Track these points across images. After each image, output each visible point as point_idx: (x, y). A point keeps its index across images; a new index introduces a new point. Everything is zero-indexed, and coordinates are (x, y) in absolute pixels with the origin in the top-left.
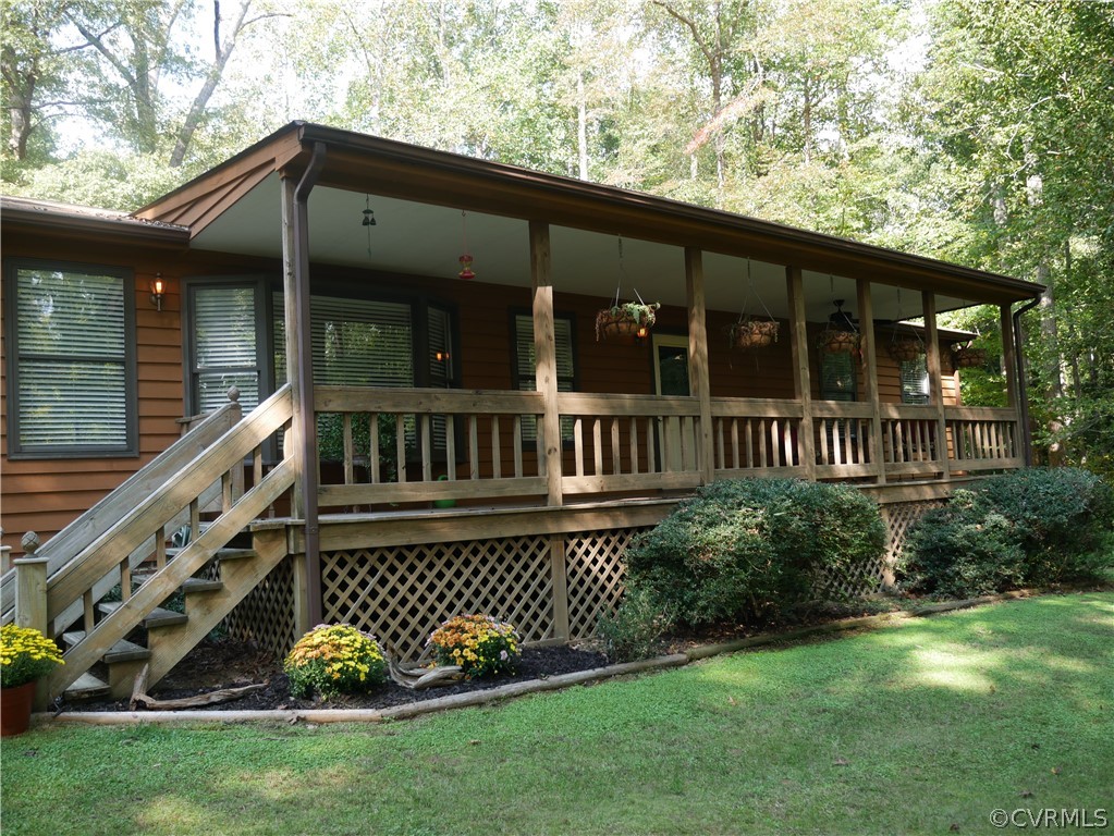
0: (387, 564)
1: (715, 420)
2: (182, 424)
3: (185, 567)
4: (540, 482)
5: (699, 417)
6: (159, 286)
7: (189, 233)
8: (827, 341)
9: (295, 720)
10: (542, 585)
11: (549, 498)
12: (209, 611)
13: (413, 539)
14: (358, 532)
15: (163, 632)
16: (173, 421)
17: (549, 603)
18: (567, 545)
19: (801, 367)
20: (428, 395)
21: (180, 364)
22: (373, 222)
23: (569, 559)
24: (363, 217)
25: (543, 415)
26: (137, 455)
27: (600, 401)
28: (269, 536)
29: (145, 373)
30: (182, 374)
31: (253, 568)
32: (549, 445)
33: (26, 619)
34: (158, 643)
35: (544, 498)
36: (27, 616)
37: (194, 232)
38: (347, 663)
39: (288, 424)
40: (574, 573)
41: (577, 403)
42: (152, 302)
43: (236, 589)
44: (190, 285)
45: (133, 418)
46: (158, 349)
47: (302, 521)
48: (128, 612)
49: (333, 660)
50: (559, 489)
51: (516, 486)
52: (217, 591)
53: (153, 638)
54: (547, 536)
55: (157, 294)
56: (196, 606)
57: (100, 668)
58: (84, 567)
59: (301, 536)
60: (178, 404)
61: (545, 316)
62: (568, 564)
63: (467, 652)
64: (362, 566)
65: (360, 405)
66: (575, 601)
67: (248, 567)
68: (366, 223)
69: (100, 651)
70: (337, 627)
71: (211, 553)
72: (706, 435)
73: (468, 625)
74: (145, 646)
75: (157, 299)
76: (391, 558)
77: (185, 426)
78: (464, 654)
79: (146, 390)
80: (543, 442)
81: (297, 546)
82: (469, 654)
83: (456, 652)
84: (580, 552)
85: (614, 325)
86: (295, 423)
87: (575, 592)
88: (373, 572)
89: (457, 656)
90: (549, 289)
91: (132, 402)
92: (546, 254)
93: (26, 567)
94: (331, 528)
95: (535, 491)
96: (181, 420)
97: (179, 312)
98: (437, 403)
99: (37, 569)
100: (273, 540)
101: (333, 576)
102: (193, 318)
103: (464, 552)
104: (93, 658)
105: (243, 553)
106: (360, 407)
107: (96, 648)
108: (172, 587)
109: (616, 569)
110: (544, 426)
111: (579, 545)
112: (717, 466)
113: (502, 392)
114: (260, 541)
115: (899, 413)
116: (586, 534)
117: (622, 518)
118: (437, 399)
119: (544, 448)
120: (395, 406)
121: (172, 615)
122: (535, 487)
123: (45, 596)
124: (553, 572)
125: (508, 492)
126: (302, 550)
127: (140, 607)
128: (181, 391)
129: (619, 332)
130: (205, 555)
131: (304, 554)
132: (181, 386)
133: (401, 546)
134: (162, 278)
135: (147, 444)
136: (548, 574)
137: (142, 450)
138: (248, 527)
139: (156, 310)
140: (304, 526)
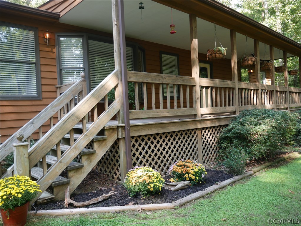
0: (151, 141)
1: (239, 89)
2: (57, 88)
3: (82, 145)
4: (194, 109)
5: (235, 88)
6: (48, 35)
7: (60, 15)
8: (264, 65)
9: (141, 211)
10: (195, 147)
11: (197, 116)
12: (91, 162)
13: (159, 131)
14: (142, 129)
15: (73, 171)
16: (54, 87)
17: (197, 152)
18: (202, 132)
19: (258, 73)
20: (162, 76)
21: (55, 65)
22: (143, 8)
23: (202, 137)
24: (139, 5)
25: (195, 86)
26: (41, 99)
27: (211, 81)
28: (111, 131)
29: (43, 68)
30: (56, 69)
31: (106, 144)
32: (197, 96)
33: (20, 171)
34: (72, 176)
35: (195, 116)
36: (21, 169)
37: (62, 14)
38: (155, 184)
39: (117, 86)
40: (204, 142)
41: (205, 82)
42: (44, 41)
43: (100, 152)
44: (59, 36)
45: (39, 85)
46: (47, 59)
47: (124, 125)
48: (61, 164)
49: (150, 183)
50: (200, 112)
51: (188, 111)
52: (93, 153)
53: (70, 174)
54: (197, 129)
55: (47, 38)
56: (86, 160)
57: (50, 189)
58: (43, 146)
59: (124, 131)
60: (55, 80)
61: (196, 50)
62: (202, 139)
63: (190, 175)
64: (143, 142)
65: (141, 79)
66: (204, 151)
67: (104, 143)
68: (140, 8)
69: (51, 182)
70: (145, 168)
71: (91, 139)
72: (237, 94)
73: (188, 164)
74: (67, 178)
75: (47, 40)
76: (152, 138)
77: (59, 88)
78: (189, 176)
79: (43, 75)
80: (195, 95)
81: (122, 134)
82: (192, 176)
83: (187, 175)
84: (205, 134)
85: (214, 55)
86: (120, 85)
87: (204, 149)
88: (146, 144)
89: (187, 177)
90: (197, 40)
91: (39, 79)
92: (196, 27)
93: (19, 147)
94: (133, 127)
95: (194, 113)
96: (57, 86)
97: (54, 46)
98: (165, 80)
99: (24, 148)
100: (112, 132)
101: (134, 146)
102: (60, 48)
103: (174, 135)
104: (47, 185)
105: (103, 138)
106: (141, 80)
107: (49, 181)
108: (77, 153)
109: (214, 140)
110: (195, 90)
111: (205, 132)
112: (239, 105)
113: (184, 77)
114: (108, 133)
115: (279, 89)
116: (207, 128)
117: (217, 122)
118: (165, 78)
119: (196, 98)
120: (152, 80)
121: (78, 164)
122: (193, 111)
123: (28, 160)
124: (198, 142)
125: (186, 113)
126: (124, 136)
127: (65, 162)
128: (56, 75)
129: (215, 57)
130: (89, 139)
131: (124, 138)
132: (56, 74)
133: (155, 134)
134: (49, 32)
135: (45, 95)
136: (197, 143)
137: (43, 97)
138: (104, 127)
139: (47, 45)
140: (125, 127)
